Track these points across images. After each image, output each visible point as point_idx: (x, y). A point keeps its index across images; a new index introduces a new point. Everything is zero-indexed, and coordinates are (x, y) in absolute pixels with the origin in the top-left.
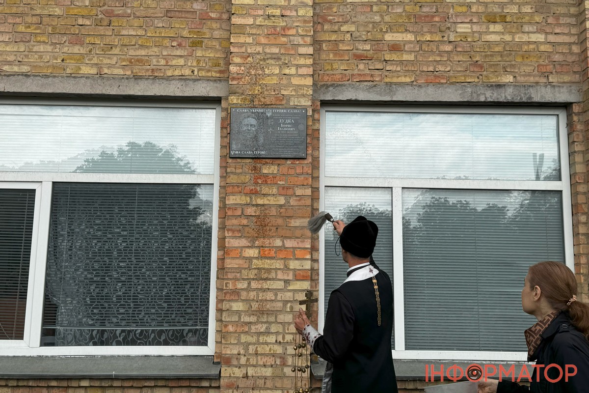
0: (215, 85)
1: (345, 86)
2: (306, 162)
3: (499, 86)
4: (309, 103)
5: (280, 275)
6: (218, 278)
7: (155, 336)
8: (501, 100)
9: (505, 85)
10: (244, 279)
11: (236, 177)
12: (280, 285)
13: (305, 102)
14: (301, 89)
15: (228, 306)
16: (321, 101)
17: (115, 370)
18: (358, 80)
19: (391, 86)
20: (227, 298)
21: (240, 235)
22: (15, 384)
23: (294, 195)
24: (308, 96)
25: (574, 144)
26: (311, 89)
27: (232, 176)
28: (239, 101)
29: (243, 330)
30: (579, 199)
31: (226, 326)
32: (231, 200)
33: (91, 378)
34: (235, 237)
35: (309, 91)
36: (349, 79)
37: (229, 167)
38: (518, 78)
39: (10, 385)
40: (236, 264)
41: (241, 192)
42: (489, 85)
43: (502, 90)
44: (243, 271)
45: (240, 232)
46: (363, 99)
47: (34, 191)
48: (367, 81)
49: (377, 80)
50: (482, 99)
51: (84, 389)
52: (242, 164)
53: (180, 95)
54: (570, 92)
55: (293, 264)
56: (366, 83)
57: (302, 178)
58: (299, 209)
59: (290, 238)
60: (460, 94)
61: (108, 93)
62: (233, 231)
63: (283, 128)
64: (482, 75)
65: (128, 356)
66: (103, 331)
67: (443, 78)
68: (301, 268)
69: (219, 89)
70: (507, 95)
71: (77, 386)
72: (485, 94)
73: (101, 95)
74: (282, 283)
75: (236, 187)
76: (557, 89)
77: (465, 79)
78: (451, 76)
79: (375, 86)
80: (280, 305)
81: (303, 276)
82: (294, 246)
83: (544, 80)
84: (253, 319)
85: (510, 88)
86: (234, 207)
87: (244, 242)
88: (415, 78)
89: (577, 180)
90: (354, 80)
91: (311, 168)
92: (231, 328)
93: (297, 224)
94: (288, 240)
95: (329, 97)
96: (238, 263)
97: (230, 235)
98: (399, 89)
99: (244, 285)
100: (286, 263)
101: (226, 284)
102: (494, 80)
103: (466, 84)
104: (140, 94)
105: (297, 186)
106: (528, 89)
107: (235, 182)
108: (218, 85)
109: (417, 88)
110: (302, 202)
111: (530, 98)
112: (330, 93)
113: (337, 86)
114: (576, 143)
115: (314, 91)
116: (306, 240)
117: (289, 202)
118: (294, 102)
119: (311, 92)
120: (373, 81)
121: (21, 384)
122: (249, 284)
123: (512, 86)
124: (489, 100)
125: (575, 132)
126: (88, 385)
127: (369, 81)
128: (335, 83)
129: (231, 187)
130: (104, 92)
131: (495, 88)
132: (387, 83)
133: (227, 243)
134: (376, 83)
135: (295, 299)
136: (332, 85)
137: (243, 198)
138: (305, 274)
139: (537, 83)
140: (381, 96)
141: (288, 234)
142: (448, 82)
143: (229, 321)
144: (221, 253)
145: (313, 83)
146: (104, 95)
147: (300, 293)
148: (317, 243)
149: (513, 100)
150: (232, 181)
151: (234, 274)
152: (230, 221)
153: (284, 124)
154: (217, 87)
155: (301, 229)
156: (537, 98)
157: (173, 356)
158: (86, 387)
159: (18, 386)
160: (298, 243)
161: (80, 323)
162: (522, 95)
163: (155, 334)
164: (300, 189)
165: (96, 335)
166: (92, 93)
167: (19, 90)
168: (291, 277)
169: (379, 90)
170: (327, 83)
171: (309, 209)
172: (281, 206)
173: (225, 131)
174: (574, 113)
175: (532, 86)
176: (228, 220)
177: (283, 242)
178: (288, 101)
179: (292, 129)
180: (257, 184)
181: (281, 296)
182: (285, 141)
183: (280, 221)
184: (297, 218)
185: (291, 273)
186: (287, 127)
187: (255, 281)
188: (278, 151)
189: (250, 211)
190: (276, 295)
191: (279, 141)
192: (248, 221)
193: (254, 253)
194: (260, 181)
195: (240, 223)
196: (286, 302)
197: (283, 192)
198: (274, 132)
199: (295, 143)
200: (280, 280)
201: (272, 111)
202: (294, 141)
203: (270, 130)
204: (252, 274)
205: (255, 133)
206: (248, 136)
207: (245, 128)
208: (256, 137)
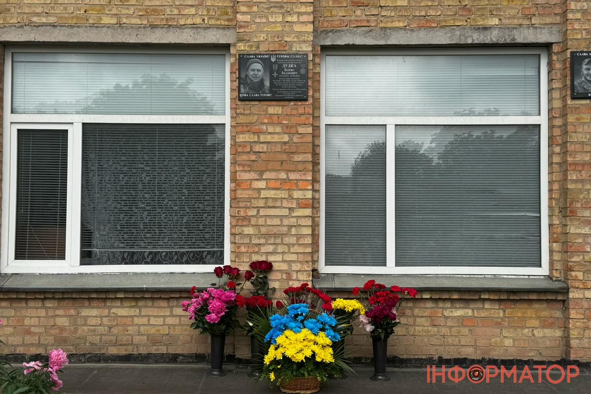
0: (224, 32)
1: (343, 31)
2: (307, 103)
3: (486, 28)
4: (310, 49)
5: (285, 204)
6: (231, 207)
7: (178, 257)
8: (487, 42)
9: (490, 28)
10: (253, 207)
11: (244, 117)
12: (285, 212)
13: (306, 48)
14: (302, 35)
15: (240, 231)
16: (321, 46)
17: (145, 284)
18: (355, 26)
19: (385, 31)
20: (239, 224)
21: (249, 169)
22: (61, 297)
23: (297, 133)
24: (309, 42)
25: (552, 81)
26: (311, 36)
27: (241, 116)
28: (246, 48)
29: (254, 250)
30: (554, 132)
31: (239, 247)
32: (241, 138)
33: (125, 291)
34: (245, 170)
35: (309, 37)
36: (347, 25)
37: (239, 109)
38: (503, 21)
39: (56, 297)
40: (247, 194)
41: (249, 131)
42: (476, 28)
43: (488, 32)
44: (252, 200)
45: (250, 167)
46: (360, 44)
47: (67, 131)
48: (363, 26)
49: (373, 25)
50: (469, 41)
51: (120, 300)
52: (249, 106)
53: (193, 42)
54: (551, 33)
55: (297, 194)
56: (362, 29)
57: (303, 118)
58: (301, 145)
59: (294, 171)
60: (449, 38)
61: (128, 42)
62: (243, 166)
63: (287, 72)
64: (470, 19)
65: (156, 273)
66: (133, 253)
67: (434, 22)
68: (304, 197)
69: (228, 36)
70: (492, 37)
71: (114, 297)
72: (472, 37)
73: (122, 43)
74: (287, 210)
75: (245, 127)
76: (538, 30)
77: (454, 23)
78: (441, 20)
79: (371, 31)
80: (285, 229)
81: (306, 205)
82: (297, 178)
83: (527, 22)
84: (262, 241)
85: (495, 30)
86: (243, 144)
87: (253, 175)
88: (408, 22)
89: (554, 114)
90: (352, 26)
91: (311, 109)
92: (243, 249)
93: (300, 159)
94: (292, 173)
95: (328, 42)
97: (241, 169)
98: (393, 33)
99: (253, 212)
100: (290, 193)
101: (238, 211)
102: (481, 23)
103: (455, 27)
104: (156, 42)
105: (300, 125)
106: (512, 31)
107: (244, 122)
108: (227, 33)
109: (409, 32)
110: (305, 140)
111: (514, 39)
112: (329, 39)
113: (336, 32)
114: (554, 81)
115: (314, 37)
116: (308, 173)
117: (292, 140)
118: (296, 48)
119: (311, 38)
120: (369, 27)
121: (65, 296)
122: (258, 211)
123: (497, 29)
124: (476, 42)
125: (553, 71)
126: (123, 296)
127: (366, 26)
128: (334, 28)
129: (241, 127)
130: (124, 41)
131: (481, 31)
132: (382, 28)
133: (238, 176)
134: (372, 28)
135: (299, 224)
136: (331, 31)
137: (252, 136)
138: (307, 203)
139: (520, 25)
140: (376, 40)
141: (292, 167)
142: (439, 26)
143: (241, 243)
144: (233, 185)
145: (314, 30)
146: (124, 43)
147: (303, 219)
148: (318, 176)
149: (498, 42)
150: (242, 121)
151: (244, 203)
152: (240, 157)
153: (287, 68)
154: (225, 34)
155: (304, 164)
156: (520, 40)
157: (194, 273)
158: (121, 299)
159: (63, 299)
160: (301, 176)
161: (112, 246)
162: (507, 37)
163: (177, 255)
164: (302, 127)
165: (127, 257)
166: (113, 41)
167: (48, 40)
168: (294, 205)
169: (374, 34)
170: (327, 29)
171: (311, 145)
172: (285, 143)
173: (234, 75)
174: (553, 52)
175: (516, 28)
176: (238, 156)
177: (288, 175)
178: (291, 47)
179: (294, 73)
180: (263, 123)
181: (286, 222)
182: (288, 84)
183: (284, 157)
184: (299, 153)
185: (295, 202)
186: (290, 72)
187: (263, 209)
188: (282, 94)
189: (257, 148)
190: (281, 221)
191: (283, 84)
192: (256, 156)
193: (262, 184)
194: (266, 121)
195: (249, 158)
196: (290, 227)
197: (287, 131)
198: (278, 76)
199: (297, 86)
200: (285, 208)
201: (276, 57)
202: (296, 84)
203: (275, 74)
204: (261, 203)
205: (261, 78)
206: (255, 80)
207: (252, 73)
208: (262, 81)
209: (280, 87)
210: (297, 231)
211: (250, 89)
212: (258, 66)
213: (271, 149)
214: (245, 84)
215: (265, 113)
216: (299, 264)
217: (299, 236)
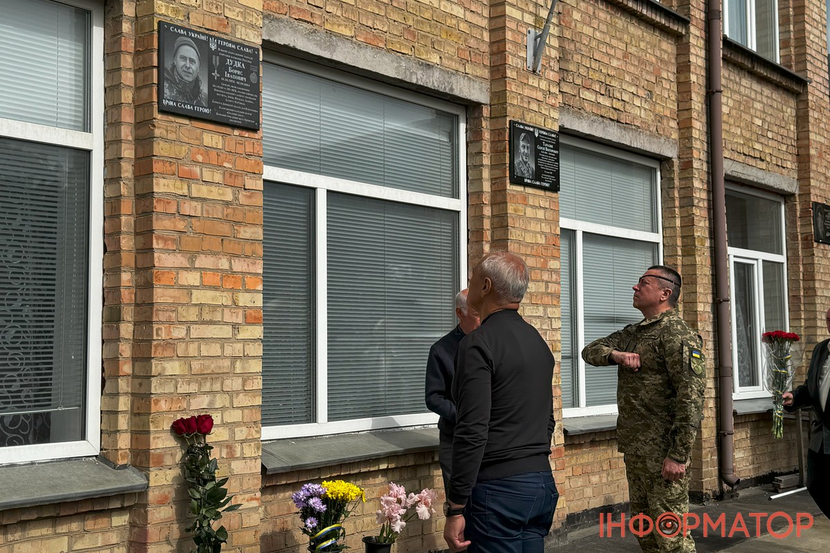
1: (282, 22)
2: (257, 136)
3: (428, 66)
4: (260, 41)
5: (227, 316)
8: (429, 86)
9: (432, 66)
10: (181, 323)
11: (167, 146)
12: (226, 332)
13: (254, 37)
14: (249, 14)
15: (158, 369)
18: (297, 18)
19: (331, 37)
20: (157, 355)
21: (174, 247)
23: (244, 187)
26: (260, 18)
27: (162, 143)
28: (169, 13)
29: (179, 407)
31: (155, 402)
32: (160, 186)
34: (167, 250)
35: (258, 20)
36: (287, 13)
37: (159, 128)
38: (443, 60)
40: (171, 297)
41: (174, 174)
42: (420, 63)
43: (431, 72)
44: (180, 308)
45: (175, 243)
46: (301, 49)
48: (305, 21)
49: (317, 23)
50: (415, 80)
54: (481, 90)
55: (243, 299)
56: (305, 25)
57: (252, 161)
58: (249, 211)
59: (238, 256)
62: (164, 240)
63: (232, 74)
64: (414, 47)
67: (381, 41)
68: (252, 305)
70: (434, 80)
72: (416, 74)
74: (229, 328)
75: (167, 164)
76: (471, 83)
77: (400, 48)
78: (388, 40)
79: (314, 32)
80: (227, 363)
81: (254, 318)
82: (244, 270)
83: (463, 69)
84: (193, 388)
85: (437, 71)
86: (166, 199)
87: (179, 260)
88: (354, 32)
90: (293, 16)
91: (261, 148)
92: (162, 405)
93: (247, 236)
94: (237, 260)
96: (172, 295)
97: (161, 246)
98: (339, 43)
99: (180, 332)
100: (234, 296)
101: (156, 330)
102: (424, 57)
103: (401, 55)
105: (247, 173)
106: (450, 76)
107: (166, 154)
109: (356, 47)
110: (253, 201)
111: (452, 89)
113: (273, 20)
116: (258, 261)
117: (237, 199)
118: (241, 34)
119: (260, 22)
120: (312, 24)
122: (188, 330)
123: (439, 70)
124: (421, 83)
125: (483, 142)
127: (309, 22)
128: (271, 13)
129: (161, 164)
131: (425, 68)
132: (327, 31)
133: (156, 260)
134: (316, 27)
135: (246, 354)
137: (178, 183)
138: (256, 315)
139: (457, 71)
140: (321, 48)
141: (237, 249)
142: (385, 48)
143: (159, 394)
147: (252, 344)
149: (439, 89)
150: (163, 153)
151: (167, 314)
152: (160, 222)
153: (232, 67)
155: (252, 243)
156: (456, 92)
160: (248, 265)
162: (446, 84)
164: (250, 178)
168: (240, 320)
169: (318, 38)
171: (261, 212)
172: (227, 204)
174: (483, 118)
175: (454, 74)
177: (230, 263)
178: (234, 29)
179: (242, 79)
180: (196, 162)
181: (228, 351)
182: (234, 96)
183: (225, 229)
184: (247, 224)
185: (241, 312)
186: (237, 75)
187: (195, 326)
188: (225, 112)
189: (188, 208)
190: (222, 347)
191: (227, 95)
192: (185, 224)
193: (192, 278)
194: (200, 158)
195: (175, 226)
196: (234, 359)
197: (230, 181)
198: (220, 78)
199: (246, 103)
200: (227, 324)
201: (217, 42)
202: (244, 99)
203: (215, 74)
204: (192, 315)
205: (195, 75)
206: (186, 78)
207: (181, 63)
208: (197, 82)
209: (223, 100)
210: (243, 368)
211: (179, 92)
212: (189, 52)
213: (208, 212)
214: (171, 82)
215: (197, 142)
216: (244, 428)
217: (246, 377)
